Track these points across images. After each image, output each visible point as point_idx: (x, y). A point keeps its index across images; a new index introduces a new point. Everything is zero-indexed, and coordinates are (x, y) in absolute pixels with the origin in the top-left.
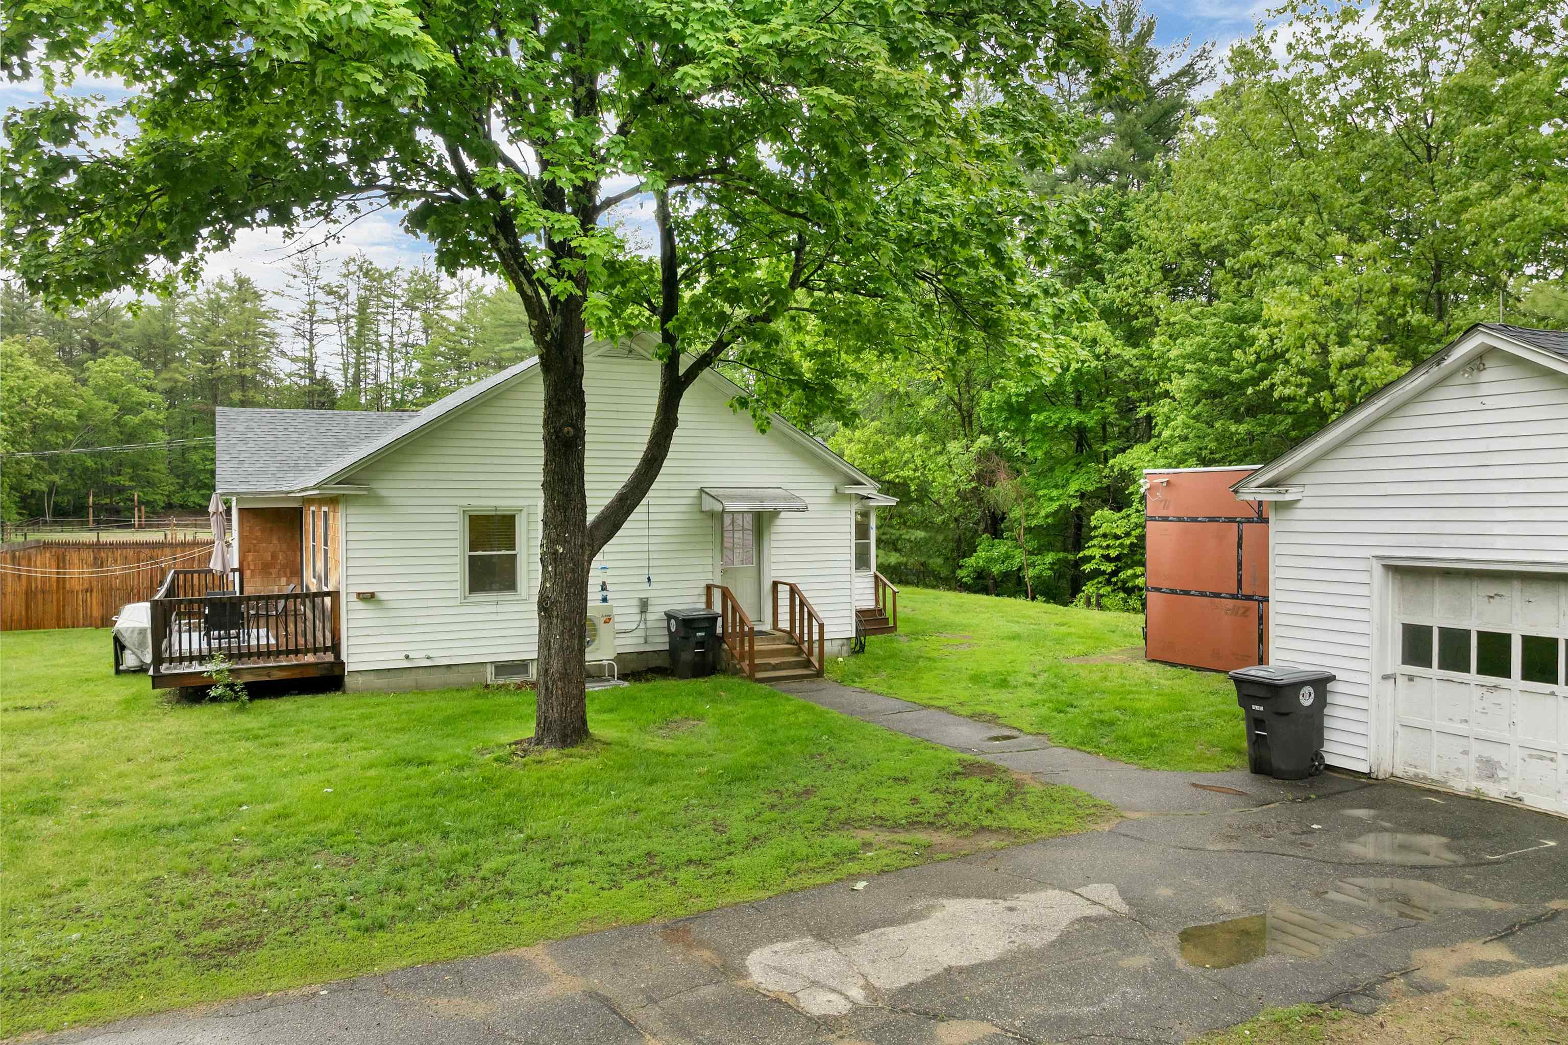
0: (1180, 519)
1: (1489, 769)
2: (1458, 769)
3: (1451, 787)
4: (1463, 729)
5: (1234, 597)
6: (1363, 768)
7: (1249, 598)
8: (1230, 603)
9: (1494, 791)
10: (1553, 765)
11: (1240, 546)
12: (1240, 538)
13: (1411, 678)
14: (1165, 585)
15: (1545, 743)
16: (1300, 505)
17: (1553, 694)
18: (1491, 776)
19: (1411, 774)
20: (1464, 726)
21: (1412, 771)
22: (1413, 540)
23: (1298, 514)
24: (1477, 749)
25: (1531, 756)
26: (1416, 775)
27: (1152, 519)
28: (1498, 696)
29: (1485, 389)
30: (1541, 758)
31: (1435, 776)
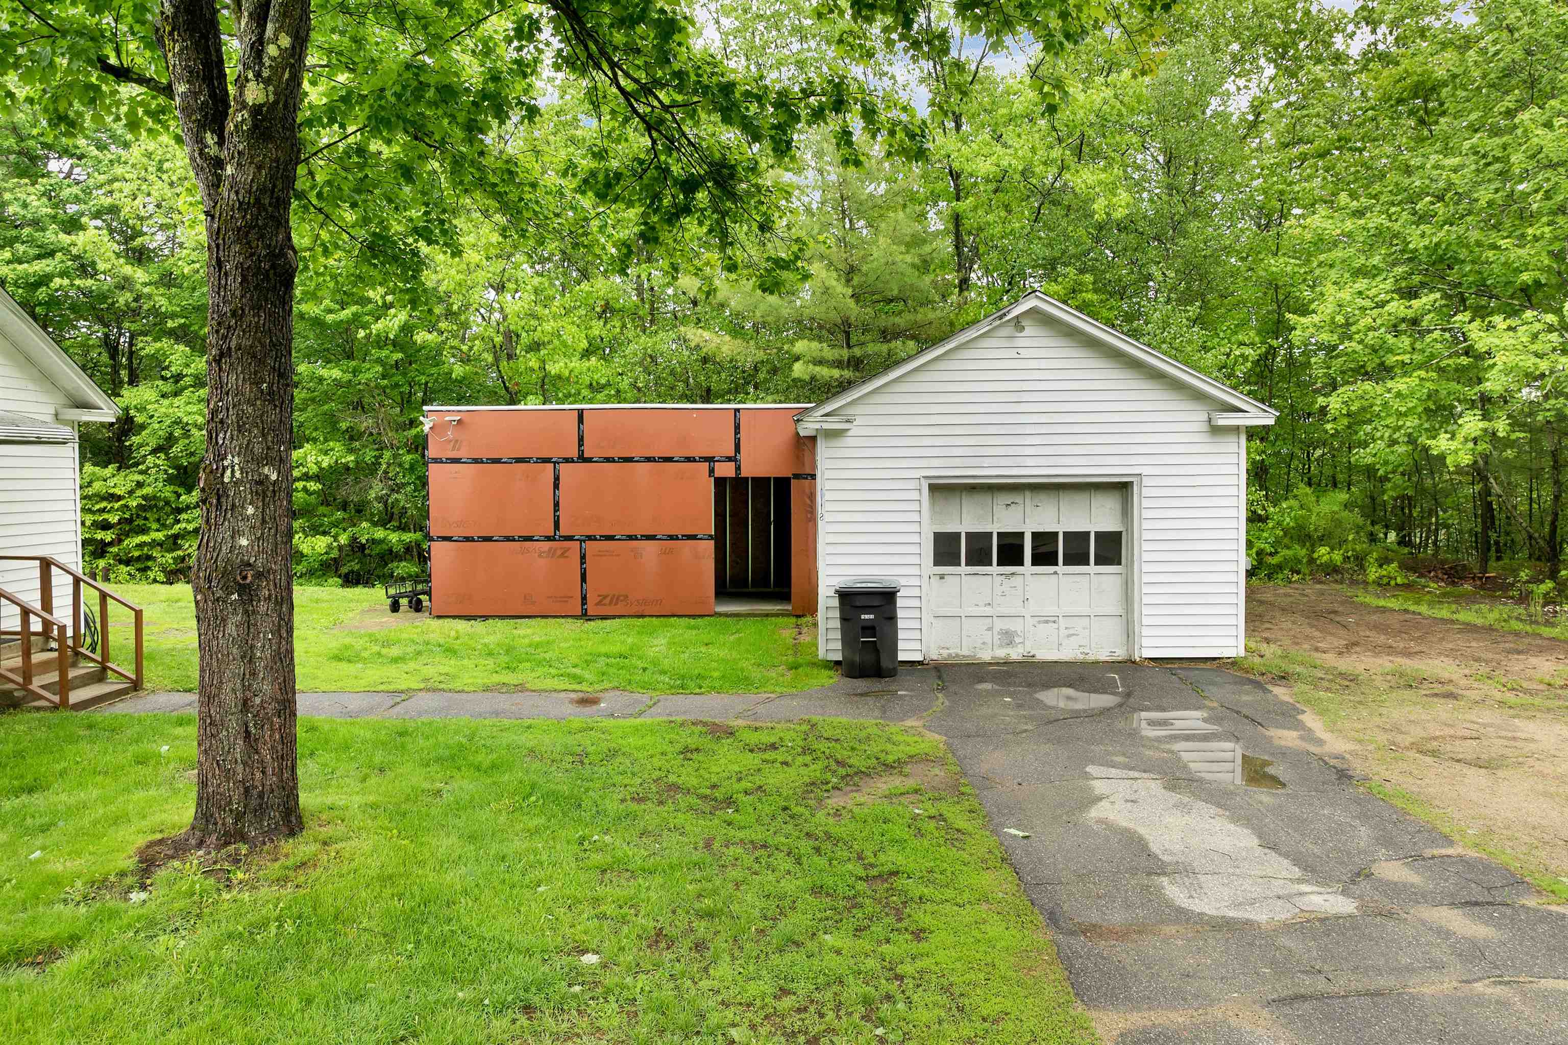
0: (476, 461)
1: (1008, 638)
2: (984, 643)
3: (979, 659)
4: (988, 611)
5: (549, 539)
6: (918, 657)
7: (570, 538)
8: (547, 545)
9: (1015, 654)
10: (1056, 626)
11: (556, 486)
12: (557, 479)
13: (942, 577)
14: (456, 533)
15: (1051, 610)
16: (850, 433)
17: (1055, 573)
18: (1010, 643)
19: (945, 655)
20: (988, 609)
21: (945, 653)
22: (957, 462)
23: (848, 441)
24: (1000, 625)
25: (1039, 622)
26: (950, 655)
27: (437, 461)
28: (1017, 581)
29: (1020, 342)
30: (1047, 622)
31: (965, 652)
